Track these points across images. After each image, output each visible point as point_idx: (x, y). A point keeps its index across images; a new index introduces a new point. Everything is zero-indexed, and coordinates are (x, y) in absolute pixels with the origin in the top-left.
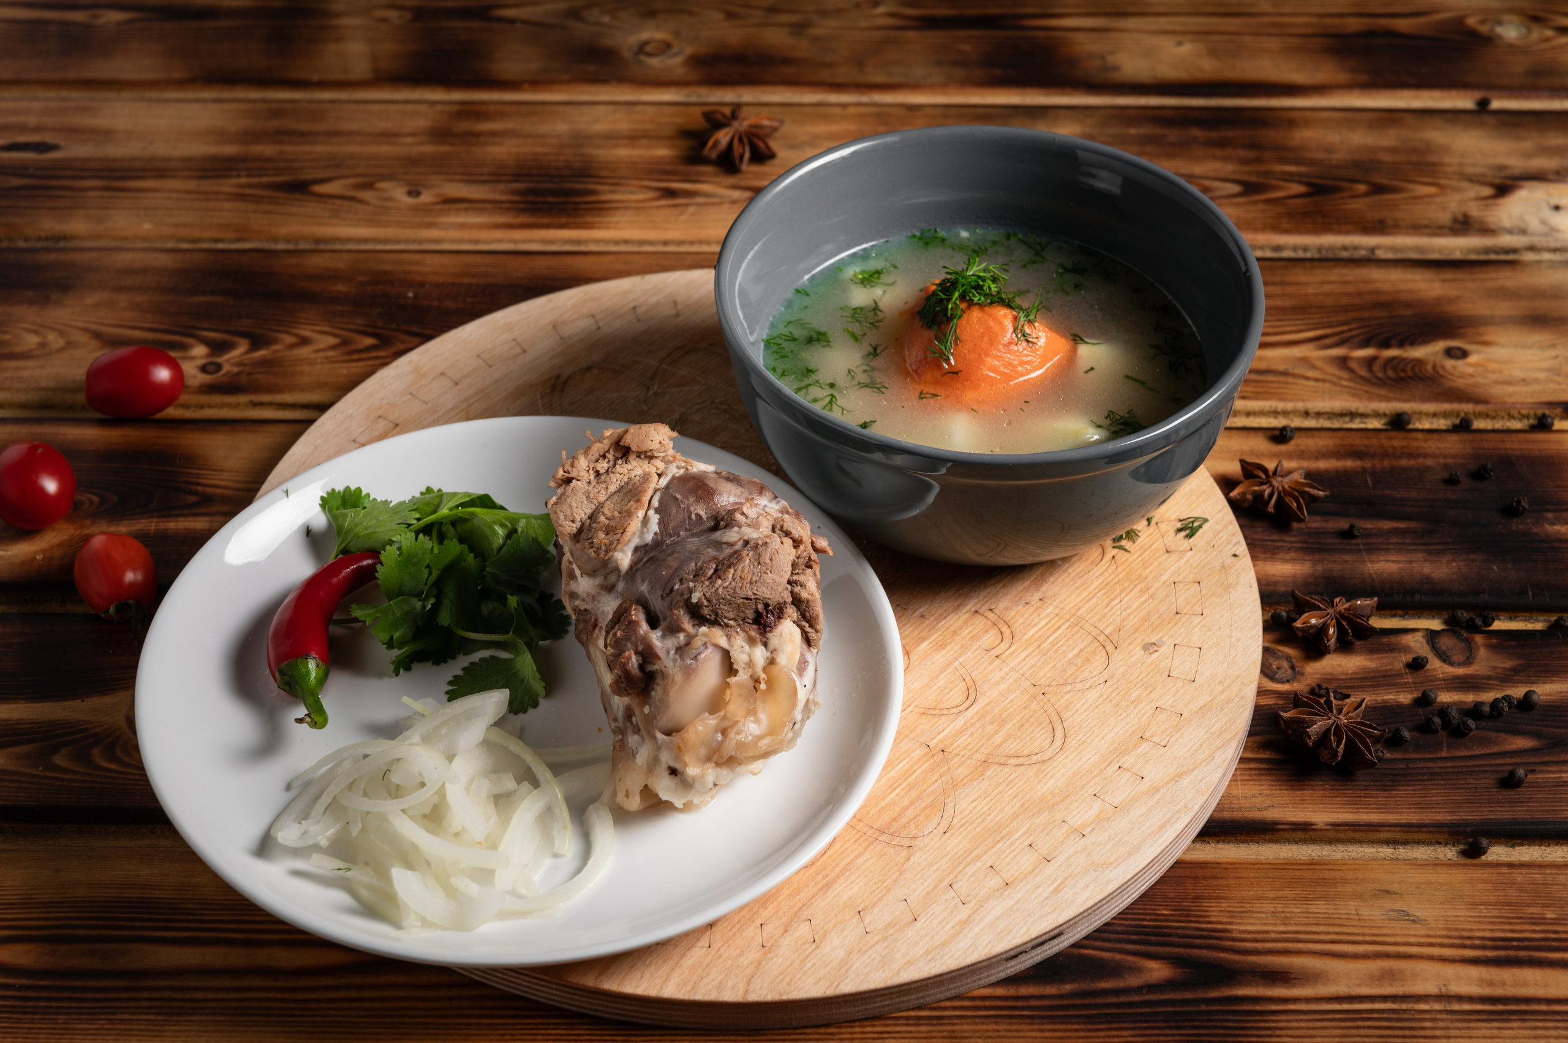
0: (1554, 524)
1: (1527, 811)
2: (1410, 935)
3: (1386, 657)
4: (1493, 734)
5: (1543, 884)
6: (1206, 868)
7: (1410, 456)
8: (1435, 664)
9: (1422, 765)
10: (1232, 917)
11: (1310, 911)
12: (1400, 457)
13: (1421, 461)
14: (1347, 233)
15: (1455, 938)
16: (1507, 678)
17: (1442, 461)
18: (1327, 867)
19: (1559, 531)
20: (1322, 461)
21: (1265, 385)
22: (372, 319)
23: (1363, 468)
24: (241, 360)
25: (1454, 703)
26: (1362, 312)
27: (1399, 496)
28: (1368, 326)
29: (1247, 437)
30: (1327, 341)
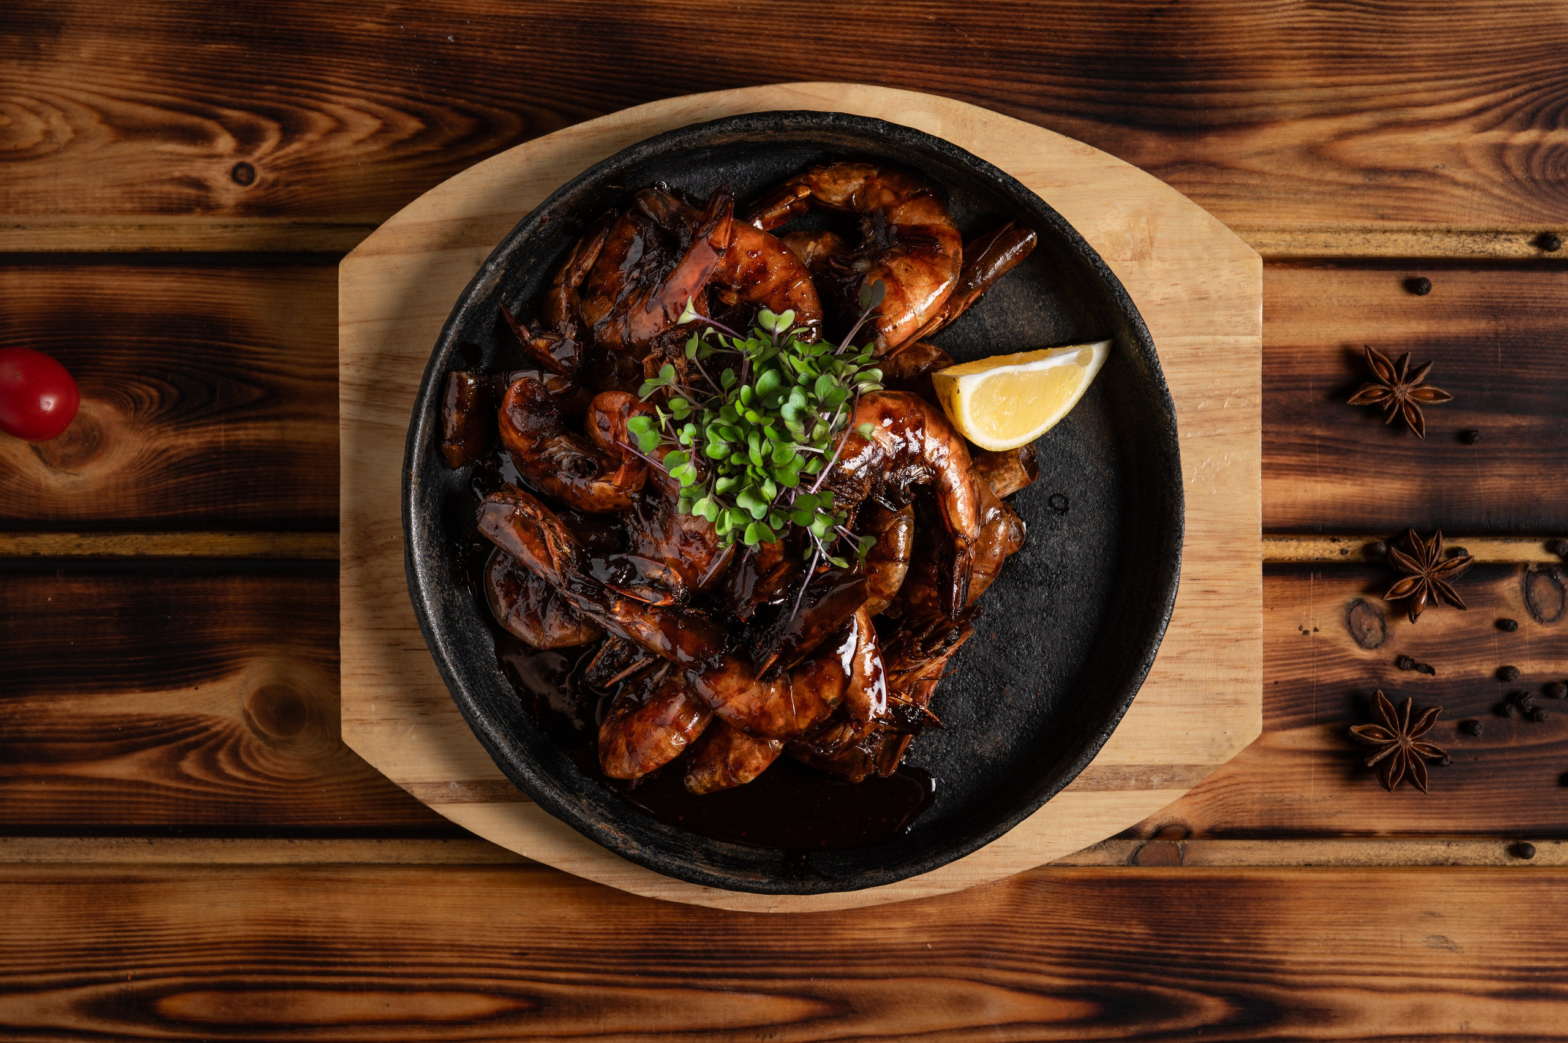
2: (1444, 966)
3: (1478, 613)
7: (1550, 313)
8: (1525, 621)
9: (1490, 757)
10: (1287, 946)
11: (1359, 937)
12: (1538, 315)
13: (1560, 321)
15: (1484, 968)
18: (1378, 885)
20: (1454, 322)
21: (1408, 195)
22: (412, 85)
23: (1497, 333)
24: (274, 160)
25: (1534, 675)
26: (1534, 63)
27: (1528, 376)
28: (1538, 88)
29: (1379, 282)
30: (1487, 117)
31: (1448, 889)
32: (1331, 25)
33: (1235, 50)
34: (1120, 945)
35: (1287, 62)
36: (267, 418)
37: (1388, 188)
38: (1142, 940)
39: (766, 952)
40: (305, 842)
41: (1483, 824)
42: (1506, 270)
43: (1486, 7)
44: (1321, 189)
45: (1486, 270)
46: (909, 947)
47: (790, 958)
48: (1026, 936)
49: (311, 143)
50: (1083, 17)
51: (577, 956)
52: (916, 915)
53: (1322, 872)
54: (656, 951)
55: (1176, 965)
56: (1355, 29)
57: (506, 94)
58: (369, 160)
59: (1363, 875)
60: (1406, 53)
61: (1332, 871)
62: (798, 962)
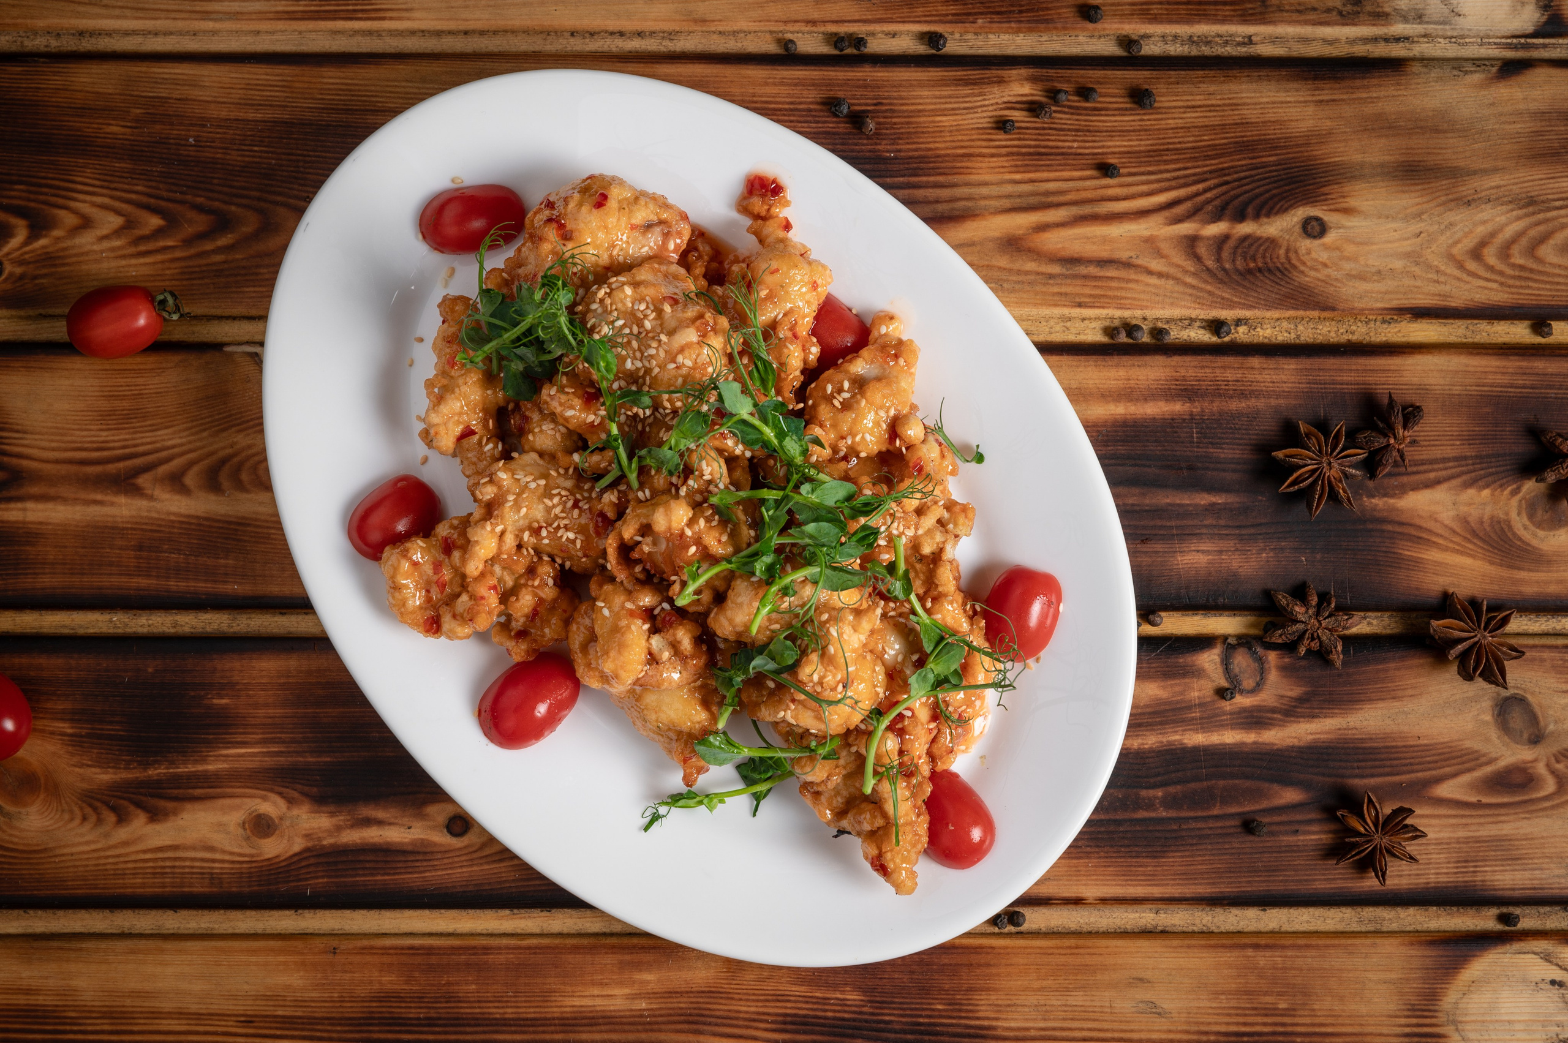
0: (1373, 496)
1: (1281, 881)
2: (1153, 1031)
3: (1179, 685)
4: (1266, 785)
5: (1282, 969)
6: (980, 954)
7: (1243, 395)
9: (1193, 825)
10: (999, 1011)
11: (1069, 1003)
12: (1231, 397)
13: (1252, 402)
14: (1223, 21)
15: (1194, 1033)
16: (1291, 711)
17: (1273, 402)
18: (1088, 950)
19: (1377, 505)
20: (1151, 404)
21: (1104, 284)
22: (154, 184)
23: (1191, 414)
24: (22, 255)
25: (1235, 745)
26: (1222, 160)
27: (1222, 456)
28: (1227, 183)
29: (1077, 366)
30: (1179, 210)
31: (1156, 955)
32: (1028, 125)
33: (937, 149)
34: (834, 1011)
35: (987, 159)
36: (10, 500)
37: (1085, 277)
38: (856, 1006)
39: (488, 1019)
40: (40, 912)
41: (1189, 890)
42: (1199, 355)
43: (1175, 107)
44: (1020, 278)
45: (1180, 355)
46: (628, 1013)
47: (511, 1025)
48: (742, 1003)
49: (58, 239)
50: (792, 118)
51: (303, 1023)
52: (634, 982)
53: (1032, 939)
54: (379, 1018)
55: (889, 1031)
56: (1051, 129)
57: (245, 192)
58: (112, 255)
59: (1072, 942)
60: (1100, 151)
61: (1042, 938)
62: (519, 1029)
